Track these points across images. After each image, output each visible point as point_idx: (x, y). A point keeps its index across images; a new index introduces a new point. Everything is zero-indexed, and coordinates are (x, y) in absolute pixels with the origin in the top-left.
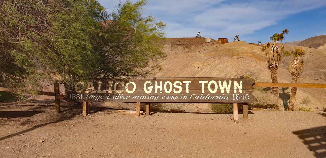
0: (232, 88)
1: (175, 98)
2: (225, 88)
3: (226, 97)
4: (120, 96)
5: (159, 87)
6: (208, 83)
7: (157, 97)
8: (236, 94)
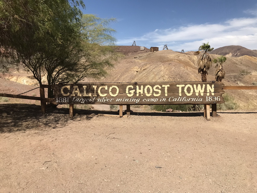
0: (205, 92)
1: (154, 100)
2: (199, 91)
3: (201, 99)
4: (104, 99)
5: (140, 91)
6: (185, 87)
7: (138, 100)
8: (209, 96)
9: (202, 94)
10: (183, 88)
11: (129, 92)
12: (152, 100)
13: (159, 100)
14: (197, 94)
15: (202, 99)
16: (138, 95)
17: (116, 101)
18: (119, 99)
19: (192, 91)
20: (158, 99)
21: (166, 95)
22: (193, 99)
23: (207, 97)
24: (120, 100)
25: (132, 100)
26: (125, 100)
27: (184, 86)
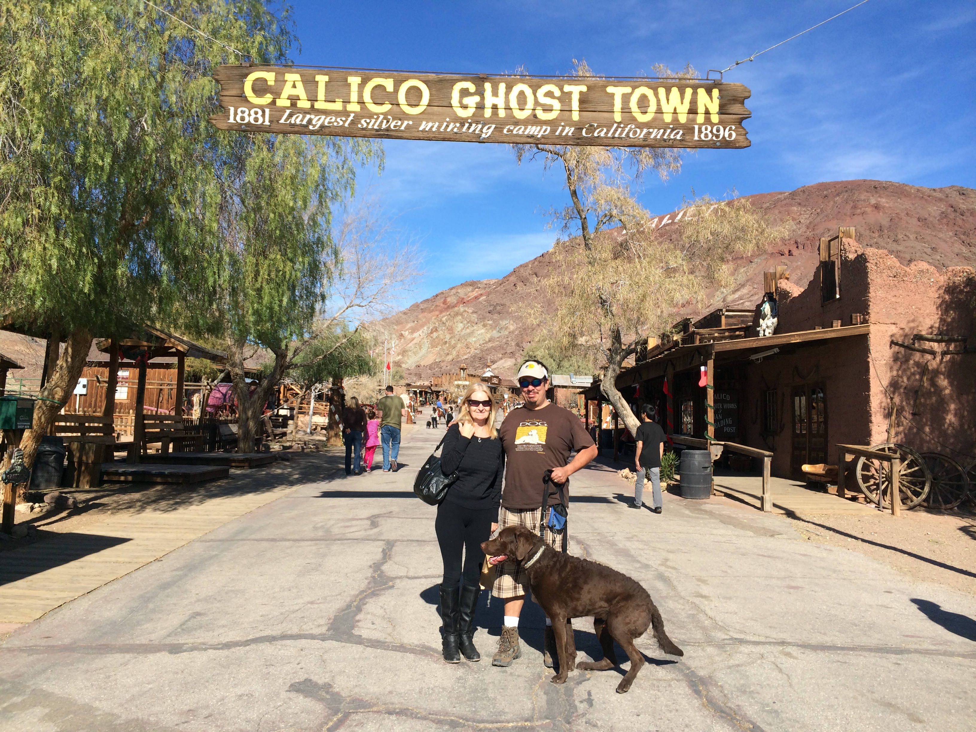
0: (693, 111)
1: (539, 132)
2: (675, 109)
3: (678, 133)
4: (382, 122)
5: (495, 100)
6: (632, 93)
7: (489, 128)
8: (703, 124)
9: (683, 119)
10: (626, 98)
11: (461, 102)
12: (532, 130)
13: (553, 131)
14: (668, 118)
15: (681, 132)
16: (488, 113)
17: (421, 129)
18: (430, 124)
19: (653, 108)
20: (549, 128)
21: (576, 116)
22: (656, 130)
23: (696, 127)
24: (432, 127)
25: (469, 128)
26: (447, 126)
27: (628, 90)
